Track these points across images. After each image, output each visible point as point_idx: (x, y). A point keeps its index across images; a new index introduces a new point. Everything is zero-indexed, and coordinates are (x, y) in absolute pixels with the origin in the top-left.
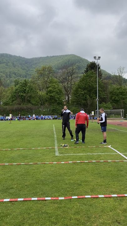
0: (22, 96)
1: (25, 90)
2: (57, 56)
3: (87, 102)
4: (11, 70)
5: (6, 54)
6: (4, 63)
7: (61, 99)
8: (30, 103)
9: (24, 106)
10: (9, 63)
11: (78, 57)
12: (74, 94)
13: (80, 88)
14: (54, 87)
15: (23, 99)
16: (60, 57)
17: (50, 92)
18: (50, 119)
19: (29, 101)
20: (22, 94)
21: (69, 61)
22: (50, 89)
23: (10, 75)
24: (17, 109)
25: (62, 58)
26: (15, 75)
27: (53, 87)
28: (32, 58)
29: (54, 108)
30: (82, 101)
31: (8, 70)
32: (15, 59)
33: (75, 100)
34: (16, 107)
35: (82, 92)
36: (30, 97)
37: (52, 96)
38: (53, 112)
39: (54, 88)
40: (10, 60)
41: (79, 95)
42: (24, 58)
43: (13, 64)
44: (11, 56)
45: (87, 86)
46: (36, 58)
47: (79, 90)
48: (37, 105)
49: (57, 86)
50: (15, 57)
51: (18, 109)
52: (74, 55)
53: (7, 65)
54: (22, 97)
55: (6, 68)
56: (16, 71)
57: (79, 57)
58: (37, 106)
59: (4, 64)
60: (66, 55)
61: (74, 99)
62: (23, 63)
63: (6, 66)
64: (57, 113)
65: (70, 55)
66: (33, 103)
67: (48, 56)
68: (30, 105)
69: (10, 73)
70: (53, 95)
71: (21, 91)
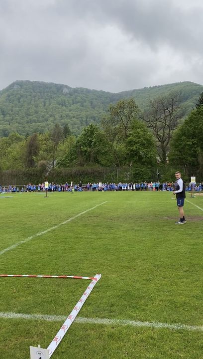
0: (86, 151)
1: (91, 141)
2: (162, 86)
3: (197, 160)
4: (89, 113)
5: (81, 88)
6: (78, 102)
7: (149, 156)
8: (98, 163)
9: (87, 168)
10: (85, 102)
11: (196, 85)
12: (174, 147)
13: (184, 134)
14: (137, 134)
15: (88, 158)
16: (166, 88)
17: (131, 143)
18: (127, 190)
19: (96, 161)
20: (85, 149)
21: (181, 93)
22: (130, 138)
23: (86, 120)
24: (77, 173)
25: (169, 89)
26: (94, 120)
27: (135, 135)
28: (121, 93)
29: (137, 172)
30: (189, 158)
31: (85, 113)
32: (95, 95)
33: (174, 157)
34: (76, 169)
35: (188, 143)
36: (98, 152)
37: (134, 151)
38: (135, 177)
39: (137, 136)
40: (86, 98)
41: (183, 148)
42: (108, 93)
43: (91, 103)
44: (88, 91)
45: (197, 131)
46: (127, 92)
47: (183, 138)
48: (108, 166)
49: (141, 133)
50: (94, 92)
51: (79, 174)
52: (190, 82)
53: (83, 106)
54: (86, 154)
55: (81, 110)
56: (96, 115)
57: (199, 85)
58: (108, 168)
59: (79, 104)
60: (176, 83)
61: (174, 155)
62: (107, 101)
63: (81, 107)
64: (142, 180)
65: (184, 82)
66: (102, 162)
67: (146, 87)
68: (97, 167)
69: (87, 118)
70: (134, 148)
71: (85, 144)
